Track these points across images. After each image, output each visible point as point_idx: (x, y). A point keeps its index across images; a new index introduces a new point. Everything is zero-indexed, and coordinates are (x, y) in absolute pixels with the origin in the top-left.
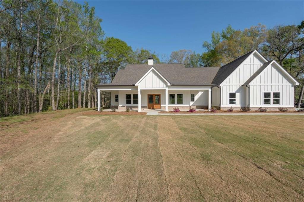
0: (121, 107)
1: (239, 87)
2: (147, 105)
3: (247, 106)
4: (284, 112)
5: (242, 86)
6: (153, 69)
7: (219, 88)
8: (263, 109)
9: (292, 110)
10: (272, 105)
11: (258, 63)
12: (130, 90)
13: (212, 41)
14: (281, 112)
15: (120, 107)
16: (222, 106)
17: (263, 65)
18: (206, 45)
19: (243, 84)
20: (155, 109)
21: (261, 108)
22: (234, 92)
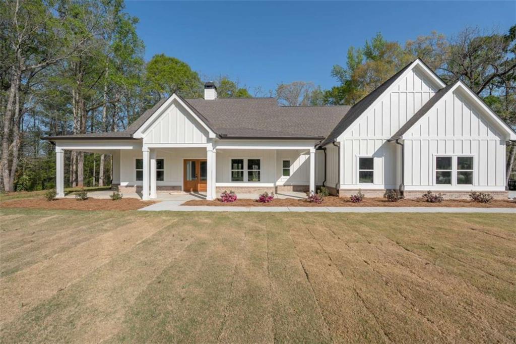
0: (125, 188)
1: (381, 145)
2: (181, 184)
3: (398, 188)
4: (483, 204)
5: (388, 141)
6: (175, 99)
7: (336, 146)
8: (434, 194)
9: (500, 198)
10: (455, 187)
11: (423, 90)
12: (130, 150)
13: (347, 64)
14: (474, 204)
15: (123, 186)
16: (342, 187)
17: (434, 94)
18: (337, 73)
19: (389, 137)
20: (200, 193)
21: (429, 192)
22: (370, 155)
